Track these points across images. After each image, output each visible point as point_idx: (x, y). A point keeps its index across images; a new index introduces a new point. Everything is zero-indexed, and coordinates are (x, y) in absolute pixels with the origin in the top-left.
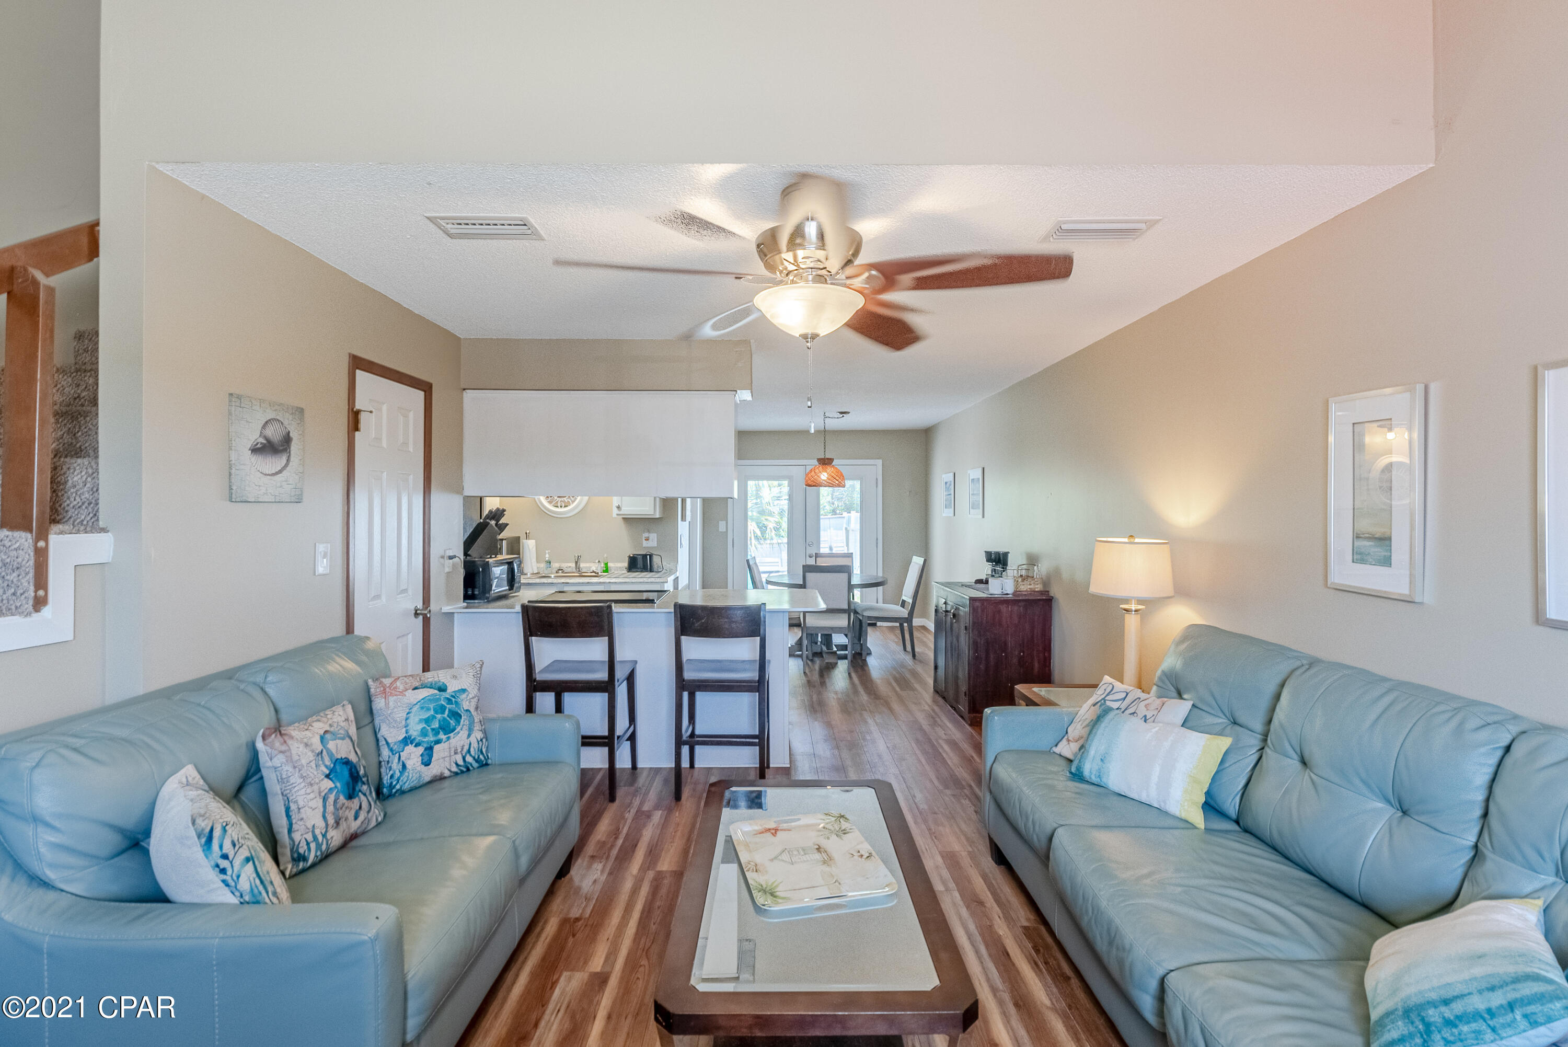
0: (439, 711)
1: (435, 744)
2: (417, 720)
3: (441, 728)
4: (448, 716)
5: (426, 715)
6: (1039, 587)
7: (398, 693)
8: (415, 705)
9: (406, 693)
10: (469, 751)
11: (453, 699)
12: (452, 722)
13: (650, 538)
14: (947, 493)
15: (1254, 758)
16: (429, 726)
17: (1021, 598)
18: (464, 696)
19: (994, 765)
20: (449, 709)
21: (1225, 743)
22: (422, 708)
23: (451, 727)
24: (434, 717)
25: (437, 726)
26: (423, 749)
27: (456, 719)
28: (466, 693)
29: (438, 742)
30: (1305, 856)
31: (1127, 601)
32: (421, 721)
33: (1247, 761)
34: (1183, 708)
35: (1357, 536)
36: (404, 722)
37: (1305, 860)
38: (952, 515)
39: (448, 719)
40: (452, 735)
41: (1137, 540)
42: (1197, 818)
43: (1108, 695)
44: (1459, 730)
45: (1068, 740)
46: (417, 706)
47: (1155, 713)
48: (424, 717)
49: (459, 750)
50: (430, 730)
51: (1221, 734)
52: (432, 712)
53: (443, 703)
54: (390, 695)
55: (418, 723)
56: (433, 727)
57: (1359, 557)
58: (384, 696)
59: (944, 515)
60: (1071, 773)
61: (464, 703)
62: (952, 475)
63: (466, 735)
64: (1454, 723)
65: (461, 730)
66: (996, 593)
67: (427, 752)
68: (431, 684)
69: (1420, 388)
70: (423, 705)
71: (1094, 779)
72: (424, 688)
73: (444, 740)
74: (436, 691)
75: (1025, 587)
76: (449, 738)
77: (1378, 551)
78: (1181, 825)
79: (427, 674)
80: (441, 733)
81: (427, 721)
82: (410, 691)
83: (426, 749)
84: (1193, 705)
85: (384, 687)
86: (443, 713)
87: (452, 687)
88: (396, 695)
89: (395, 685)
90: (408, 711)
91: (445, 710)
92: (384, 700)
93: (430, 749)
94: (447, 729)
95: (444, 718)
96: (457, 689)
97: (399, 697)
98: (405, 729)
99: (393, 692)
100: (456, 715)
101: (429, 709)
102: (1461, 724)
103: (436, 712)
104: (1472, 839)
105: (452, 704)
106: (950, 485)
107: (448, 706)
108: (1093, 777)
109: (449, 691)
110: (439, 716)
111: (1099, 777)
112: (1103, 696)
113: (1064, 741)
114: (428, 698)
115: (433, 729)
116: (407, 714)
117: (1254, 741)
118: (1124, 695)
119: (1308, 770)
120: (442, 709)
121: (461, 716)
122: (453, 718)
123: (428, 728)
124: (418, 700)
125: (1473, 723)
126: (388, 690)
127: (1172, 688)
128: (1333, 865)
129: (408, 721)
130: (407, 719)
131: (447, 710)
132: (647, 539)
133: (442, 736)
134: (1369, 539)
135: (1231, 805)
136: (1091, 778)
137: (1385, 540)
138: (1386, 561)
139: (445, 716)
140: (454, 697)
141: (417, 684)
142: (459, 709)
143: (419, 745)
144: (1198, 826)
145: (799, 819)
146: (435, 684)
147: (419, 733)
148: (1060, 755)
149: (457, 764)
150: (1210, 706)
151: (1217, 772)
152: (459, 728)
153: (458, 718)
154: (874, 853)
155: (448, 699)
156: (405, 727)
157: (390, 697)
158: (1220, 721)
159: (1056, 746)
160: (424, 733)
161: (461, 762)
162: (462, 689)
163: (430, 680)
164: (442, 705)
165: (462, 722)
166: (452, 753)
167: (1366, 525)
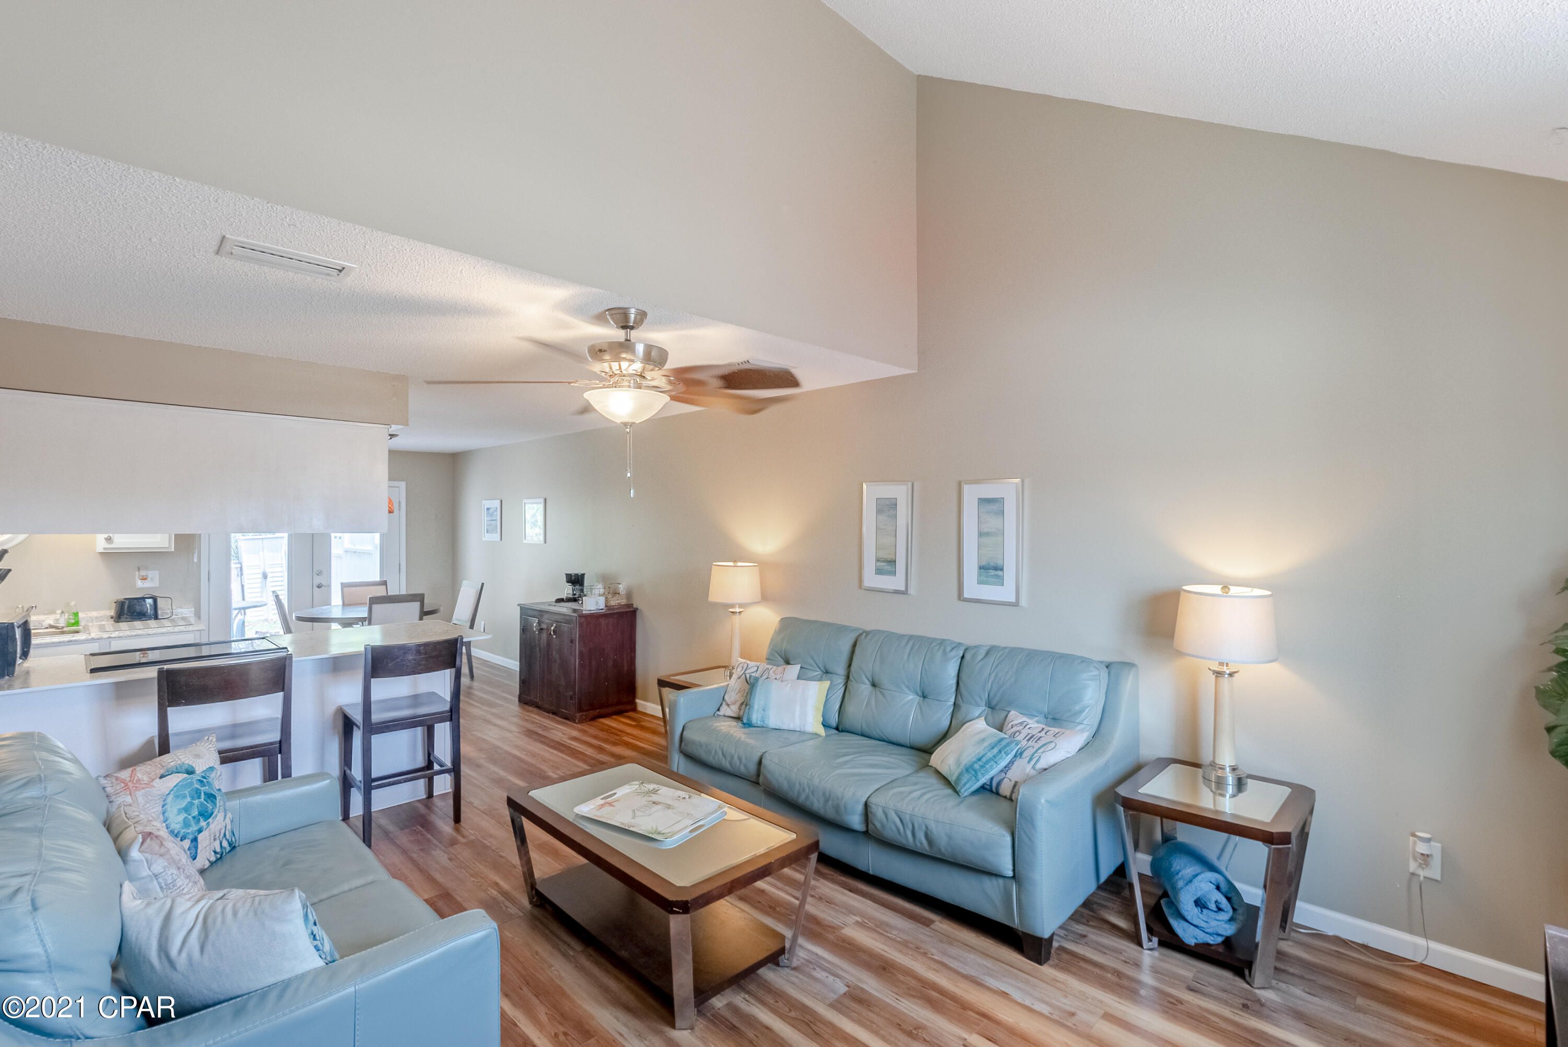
0: (195, 795)
1: (199, 834)
2: (175, 811)
3: (201, 814)
4: (205, 800)
5: (184, 803)
6: (623, 602)
7: (144, 786)
8: (168, 795)
9: (154, 784)
10: (225, 835)
11: (205, 780)
12: (210, 806)
13: (150, 576)
14: (489, 519)
15: (843, 689)
16: (189, 815)
17: (615, 611)
18: (213, 775)
19: (684, 733)
20: (204, 792)
21: (827, 684)
22: (177, 797)
23: (210, 811)
24: (191, 804)
25: (197, 813)
26: (189, 842)
27: (213, 802)
28: (215, 771)
29: (200, 831)
30: (882, 733)
31: (733, 606)
32: (180, 811)
33: (838, 693)
34: (795, 669)
35: (878, 560)
36: (161, 817)
37: (882, 735)
38: (499, 539)
39: (205, 802)
40: (210, 820)
41: (739, 564)
42: (821, 731)
43: (746, 670)
44: (944, 652)
45: (728, 705)
46: (171, 796)
47: (781, 675)
48: (183, 806)
49: (218, 835)
50: (191, 819)
51: (820, 680)
52: (189, 799)
53: (197, 786)
54: (136, 790)
55: (178, 814)
56: (193, 815)
57: (879, 571)
58: (128, 793)
59: (484, 539)
60: (744, 724)
61: (215, 783)
62: (499, 501)
63: (222, 818)
64: (941, 651)
65: (219, 812)
66: (592, 609)
67: (193, 844)
68: (177, 769)
69: (910, 484)
70: (177, 792)
71: (759, 723)
72: (172, 774)
73: (205, 828)
74: (185, 775)
75: (614, 602)
76: (208, 824)
77: (889, 568)
78: (815, 736)
79: (166, 757)
80: (201, 819)
81: (186, 809)
82: (158, 780)
83: (192, 841)
84: (801, 667)
85: (124, 783)
86: (199, 797)
87: (200, 767)
88: (143, 788)
89: (136, 778)
90: (162, 803)
91: (200, 793)
92: (129, 797)
93: (195, 840)
94: (206, 815)
95: (202, 803)
96: (205, 769)
97: (147, 789)
98: (164, 825)
99: (138, 785)
100: (211, 797)
101: (185, 797)
102: (944, 650)
103: (193, 798)
104: (953, 700)
105: (205, 786)
106: (496, 511)
107: (202, 789)
108: (759, 722)
109: (197, 772)
110: (196, 802)
111: (763, 721)
112: (743, 672)
113: (724, 706)
114: (181, 784)
115: (194, 817)
116: (163, 807)
117: (840, 681)
118: (756, 668)
119: (877, 688)
120: (198, 792)
121: (215, 797)
122: (209, 801)
123: (190, 817)
124: (170, 789)
125: (949, 649)
126: (130, 784)
127: (780, 658)
128: (897, 735)
129: (166, 814)
130: (164, 813)
131: (202, 793)
132: (144, 579)
133: (203, 824)
134: (883, 561)
135: (834, 721)
136: (757, 723)
137: (893, 562)
138: (894, 573)
139: (202, 800)
140: (205, 778)
141: (162, 772)
142: (212, 790)
143: (185, 839)
144: (822, 735)
145: (615, 793)
146: (181, 767)
147: (182, 825)
148: (725, 716)
149: (215, 852)
150: (811, 665)
151: (826, 701)
152: (217, 811)
153: (214, 800)
154: (691, 794)
155: (199, 780)
156: (165, 822)
157: (137, 792)
158: (817, 673)
159: (719, 710)
160: (186, 824)
161: (218, 850)
162: (210, 767)
163: (172, 764)
164: (197, 788)
165: (218, 804)
166: (212, 841)
167: (883, 554)
